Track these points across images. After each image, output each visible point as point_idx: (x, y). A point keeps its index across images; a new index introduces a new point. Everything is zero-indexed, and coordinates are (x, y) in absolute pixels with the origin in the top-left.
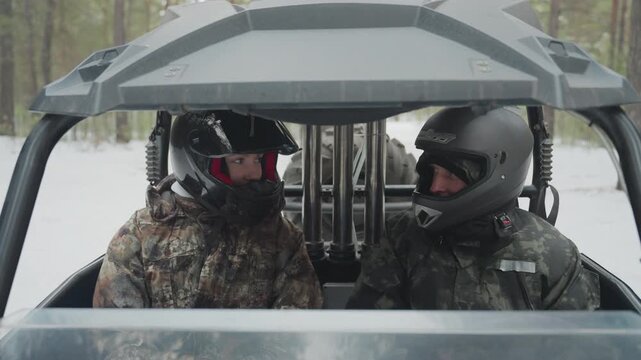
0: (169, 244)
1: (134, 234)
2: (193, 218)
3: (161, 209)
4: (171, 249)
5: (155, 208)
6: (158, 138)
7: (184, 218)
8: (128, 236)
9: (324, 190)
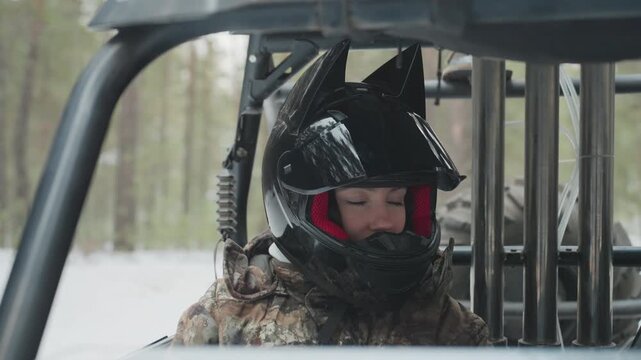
0: (259, 329)
1: (212, 313)
2: (299, 299)
3: (247, 276)
4: (262, 336)
5: (237, 276)
6: (236, 165)
7: (287, 297)
8: (202, 315)
9: (509, 252)
